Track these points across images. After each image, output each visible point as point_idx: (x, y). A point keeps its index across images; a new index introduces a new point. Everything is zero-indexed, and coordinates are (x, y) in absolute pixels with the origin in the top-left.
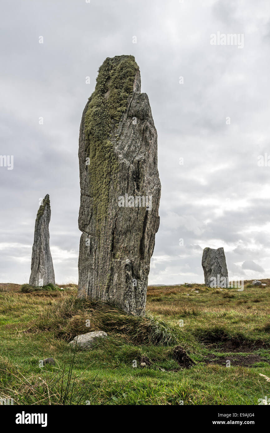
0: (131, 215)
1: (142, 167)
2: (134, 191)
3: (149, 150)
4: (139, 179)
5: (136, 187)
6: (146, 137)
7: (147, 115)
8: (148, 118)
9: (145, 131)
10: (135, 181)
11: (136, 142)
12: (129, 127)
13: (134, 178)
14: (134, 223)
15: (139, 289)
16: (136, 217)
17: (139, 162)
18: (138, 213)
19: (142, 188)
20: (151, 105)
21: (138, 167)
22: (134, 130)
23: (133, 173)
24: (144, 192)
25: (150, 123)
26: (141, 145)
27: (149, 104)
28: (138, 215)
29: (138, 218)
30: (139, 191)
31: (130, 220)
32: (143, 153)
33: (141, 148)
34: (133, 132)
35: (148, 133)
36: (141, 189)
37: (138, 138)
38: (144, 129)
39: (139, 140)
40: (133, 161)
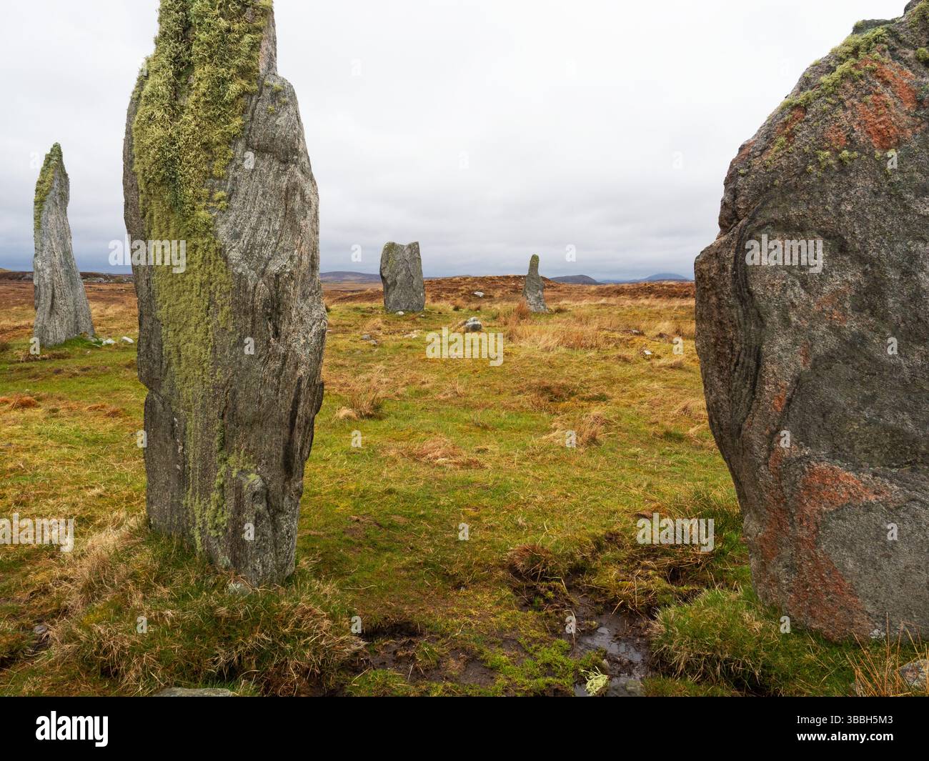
0: (262, 393)
1: (285, 291)
2: (268, 342)
3: (301, 245)
4: (280, 313)
5: (271, 333)
6: (293, 209)
7: (295, 151)
8: (297, 159)
9: (292, 195)
10: (270, 319)
11: (270, 219)
12: (251, 176)
13: (267, 314)
14: (268, 409)
15: (281, 530)
16: (274, 398)
17: (277, 276)
18: (278, 390)
19: (286, 337)
20: (303, 120)
21: (276, 288)
22: (263, 187)
23: (265, 303)
24: (290, 346)
25: (303, 172)
26: (282, 227)
27: (298, 120)
28: (277, 395)
29: (277, 401)
30: (279, 341)
31: (260, 402)
32: (287, 250)
33: (281, 235)
34: (260, 192)
35: (298, 198)
36: (283, 337)
37: (274, 210)
38: (287, 188)
39: (277, 215)
40: (263, 273)
